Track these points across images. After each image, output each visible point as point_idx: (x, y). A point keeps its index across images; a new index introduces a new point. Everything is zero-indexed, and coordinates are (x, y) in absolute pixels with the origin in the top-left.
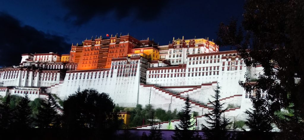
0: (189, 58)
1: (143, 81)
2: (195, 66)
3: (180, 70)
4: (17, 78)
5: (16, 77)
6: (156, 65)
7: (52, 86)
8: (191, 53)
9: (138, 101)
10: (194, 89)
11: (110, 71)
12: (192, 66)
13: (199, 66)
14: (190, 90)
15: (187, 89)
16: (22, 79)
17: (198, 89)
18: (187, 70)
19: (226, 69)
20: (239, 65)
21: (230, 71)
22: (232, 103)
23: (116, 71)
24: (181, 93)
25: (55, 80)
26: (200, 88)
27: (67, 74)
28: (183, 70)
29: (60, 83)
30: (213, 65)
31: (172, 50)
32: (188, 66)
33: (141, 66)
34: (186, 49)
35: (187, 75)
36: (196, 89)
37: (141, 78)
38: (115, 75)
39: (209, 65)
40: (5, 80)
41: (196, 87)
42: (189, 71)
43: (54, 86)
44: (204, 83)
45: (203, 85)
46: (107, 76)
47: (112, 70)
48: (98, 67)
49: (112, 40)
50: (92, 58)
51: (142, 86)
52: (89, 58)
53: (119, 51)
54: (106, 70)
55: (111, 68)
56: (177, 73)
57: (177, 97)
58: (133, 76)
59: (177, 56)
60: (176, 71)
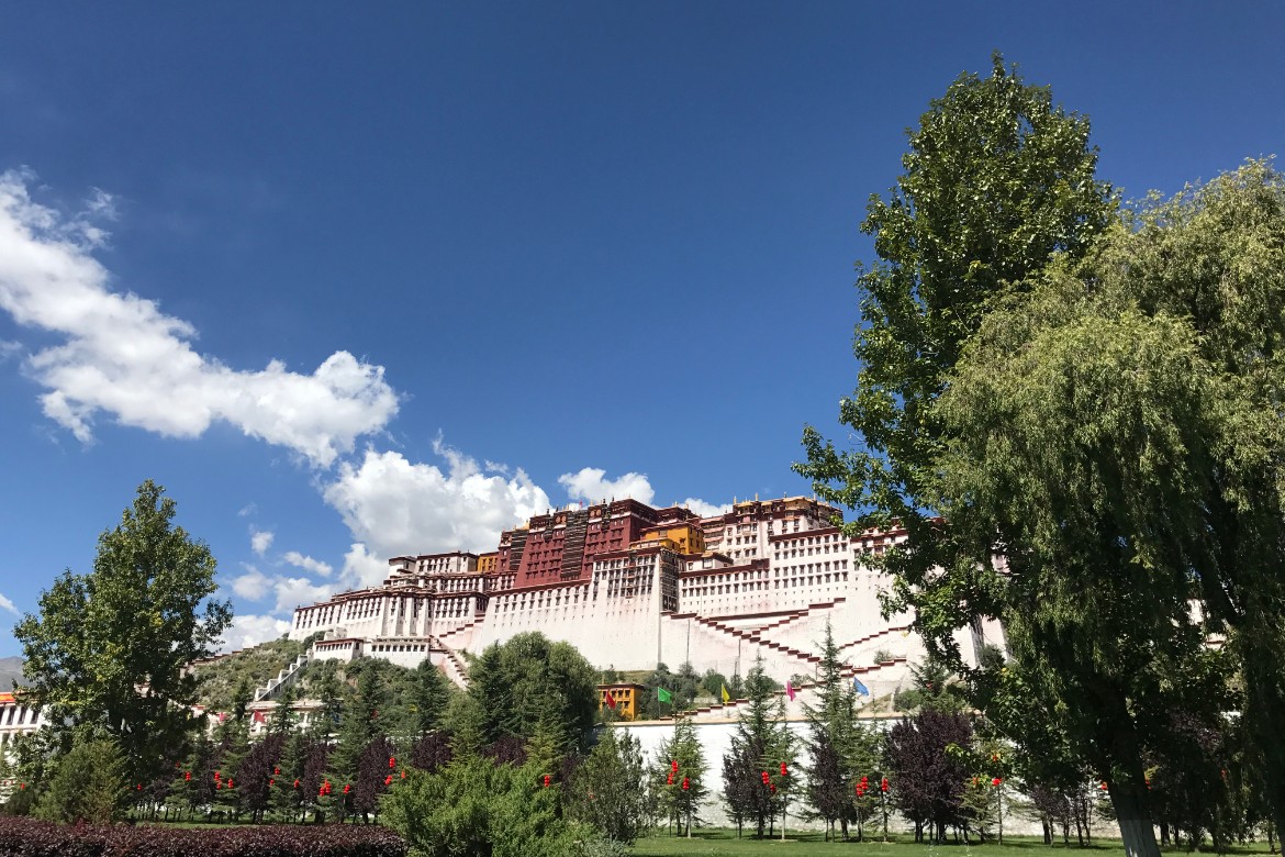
0: (773, 545)
1: (670, 605)
3: (756, 574)
4: (377, 614)
5: (375, 612)
6: (697, 566)
7: (458, 629)
8: (778, 531)
9: (659, 656)
10: (792, 618)
11: (592, 586)
12: (782, 563)
13: (798, 561)
14: (781, 622)
15: (775, 620)
16: (389, 617)
17: (801, 618)
18: (772, 573)
22: (884, 649)
23: (604, 584)
24: (762, 629)
25: (465, 614)
26: (807, 614)
27: (493, 600)
28: (764, 573)
29: (476, 621)
30: (832, 556)
31: (734, 527)
32: (773, 563)
33: (664, 569)
34: (765, 524)
35: (772, 584)
36: (797, 618)
37: (665, 598)
38: (602, 594)
39: (822, 557)
40: (351, 621)
41: (795, 614)
42: (777, 575)
43: (462, 629)
44: (816, 602)
45: (812, 606)
46: (585, 598)
47: (596, 583)
48: (562, 576)
49: (592, 514)
50: (550, 557)
51: (668, 617)
52: (542, 558)
53: (609, 536)
54: (581, 583)
55: (593, 578)
56: (748, 580)
57: (752, 641)
58: (646, 595)
59: (746, 540)
60: (745, 578)
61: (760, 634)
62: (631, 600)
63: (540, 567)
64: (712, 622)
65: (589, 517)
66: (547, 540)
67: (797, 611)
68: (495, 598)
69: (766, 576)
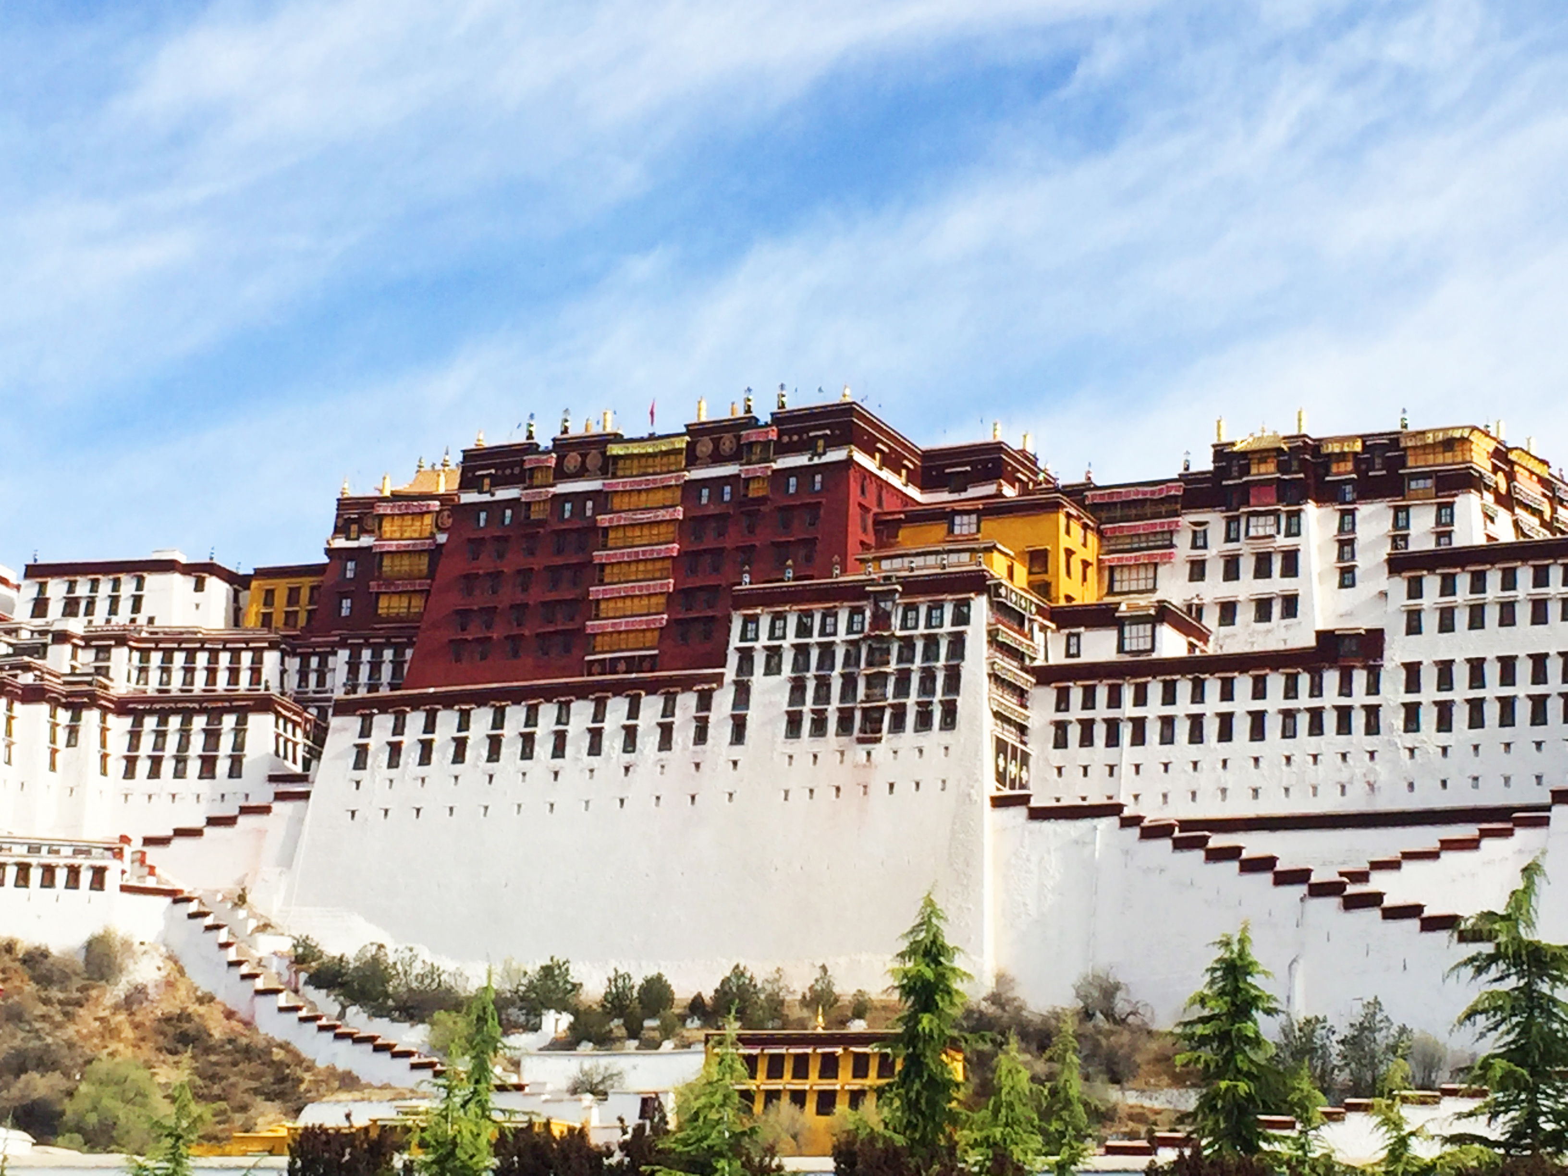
0: (1400, 583)
1: (1013, 776)
2: (1462, 644)
7: (213, 821)
10: (1484, 833)
11: (726, 693)
12: (1431, 645)
15: (1427, 836)
17: (1525, 835)
18: (1392, 679)
23: (771, 692)
24: (1376, 864)
25: (235, 771)
26: (1544, 822)
27: (342, 725)
28: (1360, 678)
29: (280, 797)
31: (1215, 520)
32: (1398, 647)
34: (1331, 512)
35: (1391, 718)
36: (1507, 833)
37: (1000, 745)
43: (226, 821)
46: (701, 736)
47: (742, 687)
49: (703, 447)
51: (1021, 815)
53: (770, 528)
54: (686, 684)
55: (730, 672)
56: (1304, 701)
57: (1353, 903)
58: (935, 736)
59: (1263, 570)
60: (1291, 691)
61: (1378, 882)
65: (689, 460)
66: (527, 533)
67: (1503, 813)
68: (354, 723)
69: (1373, 688)
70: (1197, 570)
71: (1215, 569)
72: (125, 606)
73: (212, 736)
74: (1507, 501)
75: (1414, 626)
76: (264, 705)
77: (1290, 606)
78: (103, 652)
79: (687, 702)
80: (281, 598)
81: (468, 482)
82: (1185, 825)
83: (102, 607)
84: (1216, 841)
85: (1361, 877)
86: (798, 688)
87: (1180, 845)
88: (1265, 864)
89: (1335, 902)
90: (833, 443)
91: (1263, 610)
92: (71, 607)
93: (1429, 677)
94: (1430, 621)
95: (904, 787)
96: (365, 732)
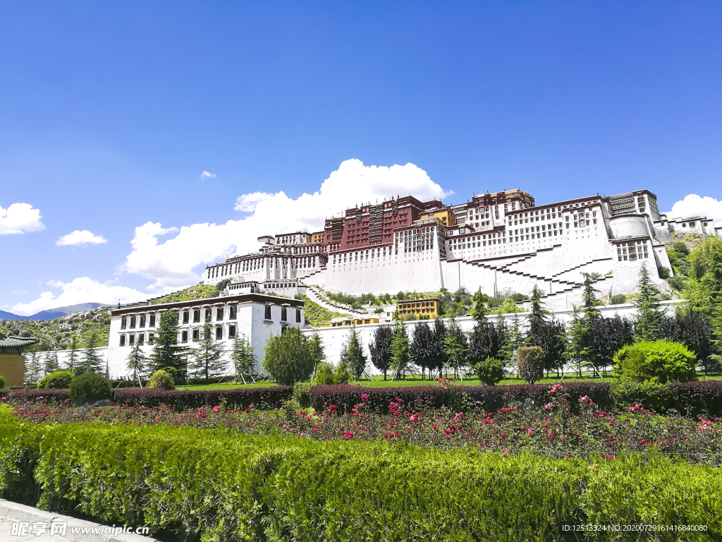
0: (507, 217)
2: (519, 226)
3: (497, 234)
6: (456, 233)
7: (311, 274)
8: (510, 209)
9: (442, 283)
10: (526, 258)
11: (394, 247)
12: (513, 227)
13: (524, 226)
14: (520, 260)
16: (270, 269)
17: (532, 258)
18: (507, 235)
19: (572, 225)
20: (591, 218)
21: (578, 228)
23: (401, 245)
24: (508, 265)
25: (314, 266)
26: (535, 255)
28: (502, 234)
29: (322, 269)
31: (474, 210)
32: (508, 228)
33: (438, 234)
34: (494, 207)
35: (508, 240)
36: (529, 258)
37: (441, 251)
38: (401, 251)
39: (540, 223)
41: (528, 256)
42: (511, 234)
43: (314, 274)
45: (538, 251)
46: (390, 254)
47: (397, 245)
48: (370, 243)
49: (386, 206)
50: (361, 232)
51: (445, 262)
52: (356, 233)
53: (398, 219)
54: (387, 245)
55: (394, 242)
56: (492, 239)
57: (504, 272)
58: (430, 250)
59: (482, 217)
60: (490, 237)
61: (508, 268)
62: (420, 254)
63: (355, 239)
64: (475, 263)
65: (384, 208)
66: (359, 223)
67: (529, 254)
68: (332, 256)
69: (504, 236)
70: (471, 218)
71: (474, 218)
72: (292, 241)
73: (309, 261)
74: (524, 202)
75: (510, 224)
76: (317, 255)
77: (488, 223)
78: (290, 249)
79: (388, 248)
80: (318, 237)
81: (347, 216)
82: (474, 261)
83: (289, 242)
84: (480, 263)
85: (505, 267)
86: (406, 244)
87: (473, 264)
88: (489, 266)
89: (501, 272)
90: (407, 203)
91: (483, 224)
92: (283, 242)
93: (514, 233)
94: (513, 223)
95: (425, 259)
96: (335, 257)
